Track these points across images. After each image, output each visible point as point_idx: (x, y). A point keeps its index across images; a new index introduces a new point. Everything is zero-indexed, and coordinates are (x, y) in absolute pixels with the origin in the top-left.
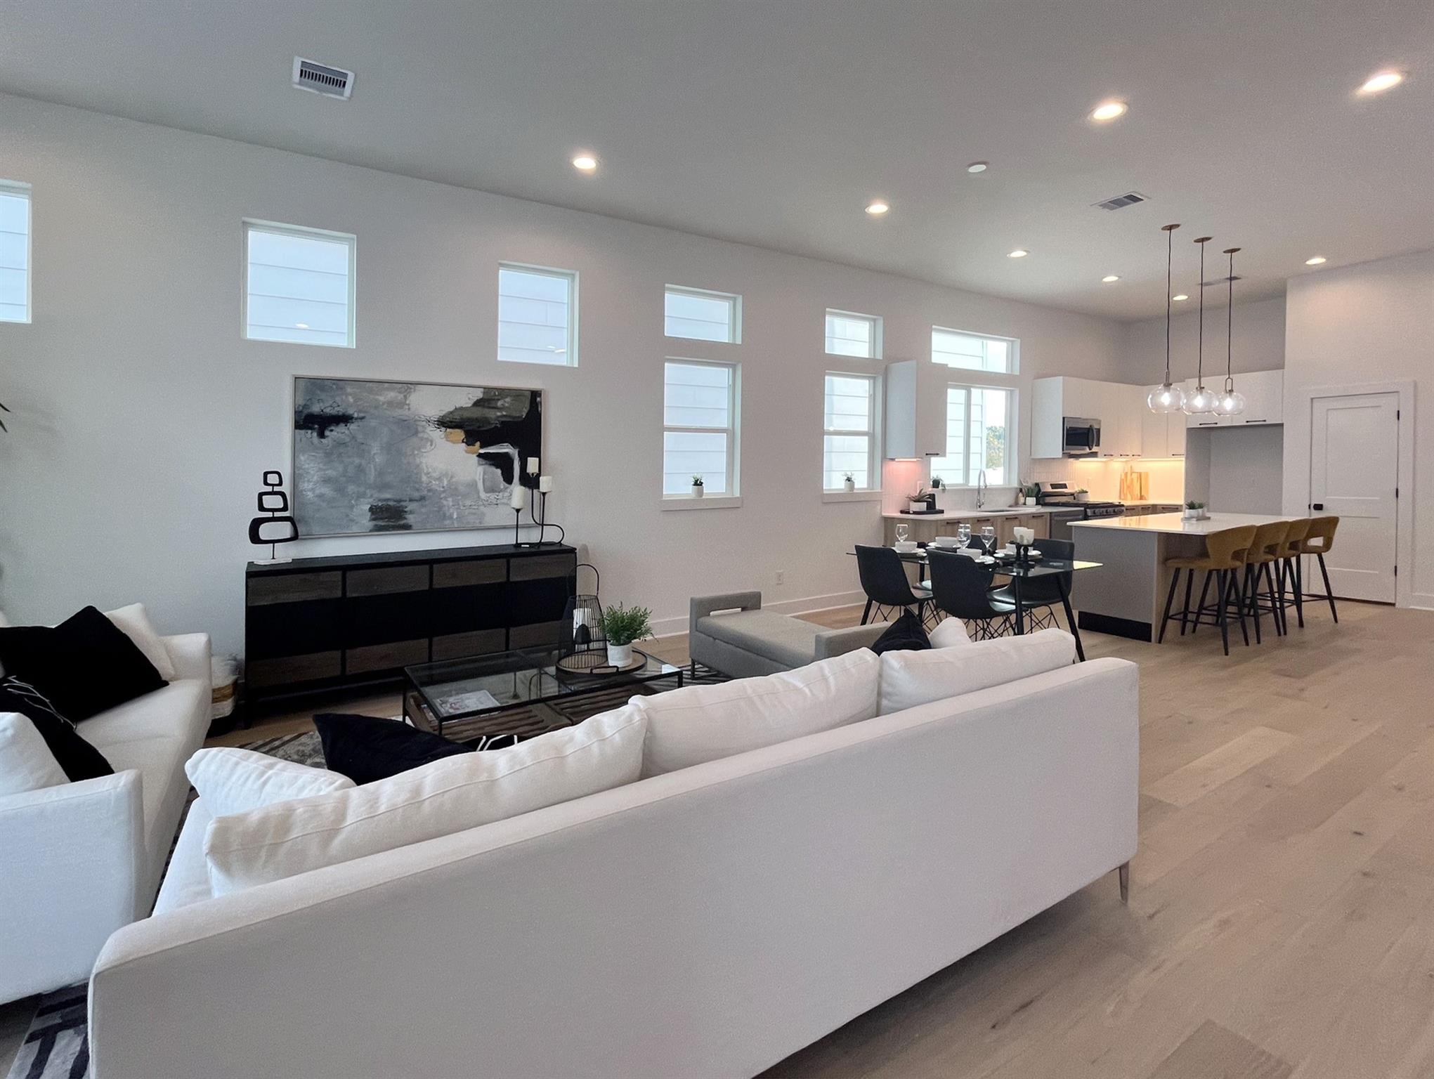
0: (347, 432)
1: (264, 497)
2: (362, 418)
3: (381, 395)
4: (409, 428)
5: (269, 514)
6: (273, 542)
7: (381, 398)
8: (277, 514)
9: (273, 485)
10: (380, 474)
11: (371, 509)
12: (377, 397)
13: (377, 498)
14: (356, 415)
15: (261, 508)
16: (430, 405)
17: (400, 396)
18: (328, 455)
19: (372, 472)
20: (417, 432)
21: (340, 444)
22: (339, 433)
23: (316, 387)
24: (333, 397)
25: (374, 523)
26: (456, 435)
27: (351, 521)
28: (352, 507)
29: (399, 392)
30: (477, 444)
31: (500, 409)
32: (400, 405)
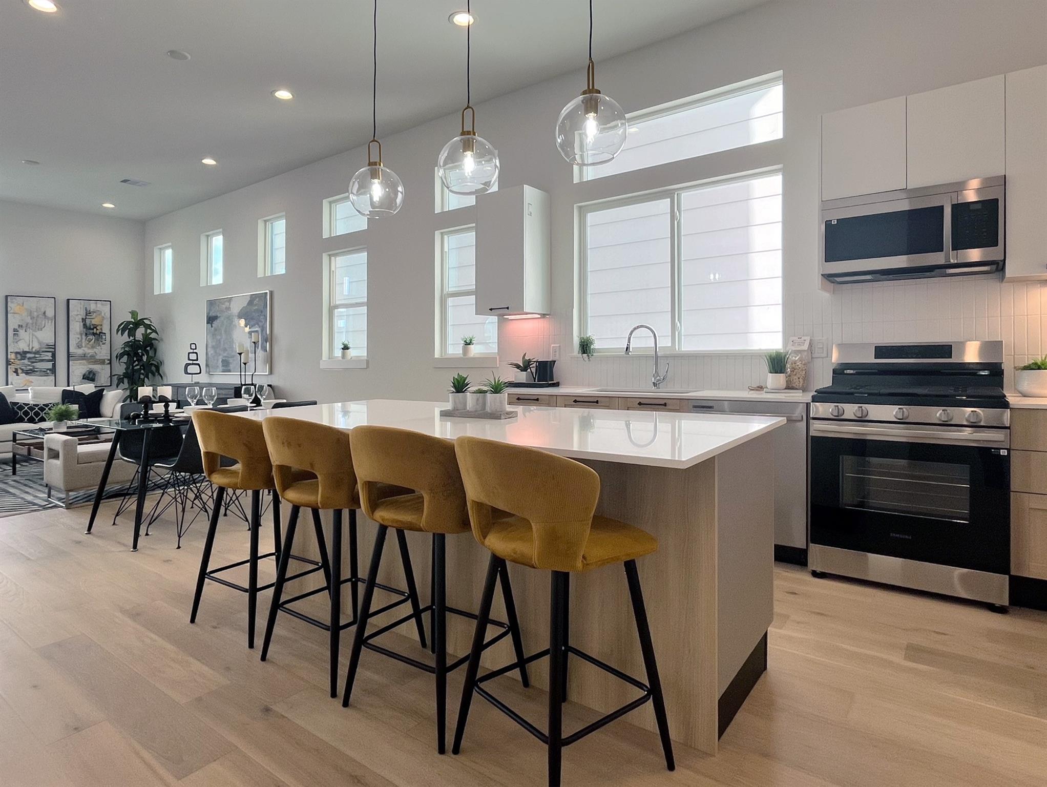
0: (217, 324)
1: (190, 355)
2: (220, 317)
4: (230, 319)
5: (191, 362)
6: (192, 374)
7: (224, 306)
8: (194, 362)
9: (193, 349)
10: (224, 344)
11: (222, 362)
13: (223, 356)
14: (219, 316)
15: (189, 359)
16: (236, 308)
17: (228, 304)
18: (213, 335)
19: (222, 343)
20: (232, 322)
21: (216, 330)
22: (215, 324)
23: (211, 303)
24: (214, 307)
25: (223, 368)
26: (242, 322)
27: (218, 366)
28: (218, 360)
29: (228, 302)
30: (248, 326)
31: (255, 305)
32: (228, 309)
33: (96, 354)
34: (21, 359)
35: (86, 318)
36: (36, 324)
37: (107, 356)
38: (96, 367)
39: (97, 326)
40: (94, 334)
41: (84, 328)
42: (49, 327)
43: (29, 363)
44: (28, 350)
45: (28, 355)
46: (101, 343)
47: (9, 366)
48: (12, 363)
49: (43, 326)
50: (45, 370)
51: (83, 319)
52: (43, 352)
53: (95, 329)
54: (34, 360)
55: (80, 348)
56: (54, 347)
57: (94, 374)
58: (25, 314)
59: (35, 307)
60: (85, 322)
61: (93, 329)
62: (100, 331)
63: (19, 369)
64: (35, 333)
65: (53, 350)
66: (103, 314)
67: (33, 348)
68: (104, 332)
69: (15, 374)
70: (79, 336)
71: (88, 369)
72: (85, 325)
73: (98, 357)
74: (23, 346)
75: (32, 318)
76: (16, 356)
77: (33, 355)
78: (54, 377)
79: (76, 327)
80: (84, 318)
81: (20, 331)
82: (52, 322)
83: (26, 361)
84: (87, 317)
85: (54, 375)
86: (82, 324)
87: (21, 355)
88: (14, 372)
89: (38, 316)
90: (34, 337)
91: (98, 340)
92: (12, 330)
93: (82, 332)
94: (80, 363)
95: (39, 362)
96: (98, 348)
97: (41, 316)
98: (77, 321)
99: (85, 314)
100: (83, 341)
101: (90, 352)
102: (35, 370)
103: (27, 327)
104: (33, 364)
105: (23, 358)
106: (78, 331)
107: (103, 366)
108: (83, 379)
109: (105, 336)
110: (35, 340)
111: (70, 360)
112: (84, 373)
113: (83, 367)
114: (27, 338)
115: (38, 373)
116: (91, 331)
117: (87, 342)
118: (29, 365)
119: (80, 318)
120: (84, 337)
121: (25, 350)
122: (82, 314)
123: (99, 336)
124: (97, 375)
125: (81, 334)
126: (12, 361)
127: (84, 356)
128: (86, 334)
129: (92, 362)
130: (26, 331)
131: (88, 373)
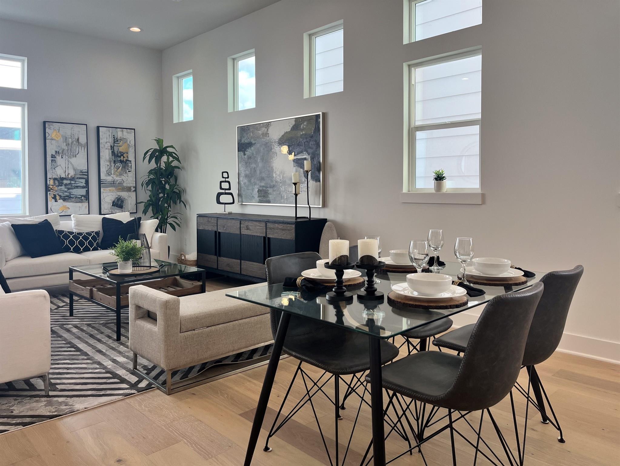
0: (251, 152)
1: (222, 183)
2: (255, 143)
3: (260, 131)
4: (268, 147)
5: (223, 191)
6: (225, 204)
7: (260, 132)
8: (227, 191)
9: (226, 178)
10: (261, 173)
11: (258, 191)
12: (259, 132)
13: (260, 185)
14: (253, 143)
15: (221, 188)
16: (275, 134)
17: (266, 130)
18: (246, 163)
19: (258, 172)
20: (271, 149)
21: (249, 158)
22: (249, 152)
23: (243, 130)
24: (247, 134)
25: (259, 198)
26: (285, 149)
27: (253, 196)
28: (253, 189)
29: (266, 128)
30: (293, 153)
31: (302, 130)
32: (266, 134)
33: (123, 181)
34: (58, 186)
35: (114, 146)
36: (71, 150)
37: (133, 183)
38: (124, 194)
39: (124, 154)
40: (121, 162)
41: (112, 155)
42: (82, 153)
43: (66, 190)
44: (64, 177)
45: (65, 182)
46: (127, 171)
47: (48, 193)
48: (51, 189)
49: (77, 153)
50: (80, 197)
51: (111, 146)
52: (77, 178)
53: (122, 157)
54: (70, 187)
55: (110, 175)
56: (87, 174)
57: (122, 201)
58: (61, 139)
59: (69, 134)
60: (114, 149)
61: (120, 157)
62: (127, 159)
63: (57, 195)
64: (71, 160)
65: (86, 177)
66: (128, 142)
67: (68, 174)
68: (129, 159)
69: (53, 200)
70: (108, 163)
71: (117, 196)
72: (113, 153)
73: (125, 185)
74: (60, 172)
75: (68, 145)
76: (54, 182)
77: (68, 182)
78: (88, 203)
79: (106, 154)
80: (113, 145)
81: (57, 157)
82: (84, 149)
83: (63, 188)
84: (115, 144)
85: (88, 201)
86: (110, 151)
87: (58, 181)
88: (53, 198)
89: (72, 142)
90: (69, 163)
91: (125, 168)
92: (50, 156)
93: (111, 160)
94: (110, 190)
95: (74, 188)
96: (124, 175)
97: (74, 142)
98: (106, 149)
99: (113, 142)
100: (112, 168)
101: (118, 179)
102: (71, 196)
103: (63, 153)
104: (69, 191)
105: (61, 184)
106: (108, 158)
107: (130, 193)
108: (113, 205)
109: (131, 163)
110: (70, 166)
111: (101, 187)
112: (113, 199)
113: (112, 194)
114: (63, 166)
115: (73, 200)
116: (119, 159)
117: (116, 170)
118: (66, 191)
119: (109, 144)
120: (113, 164)
121: (62, 177)
122: (111, 140)
123: (125, 163)
124: (124, 201)
125: (110, 162)
126: (51, 187)
127: (114, 183)
128: (115, 162)
129: (120, 189)
130: (62, 158)
131: (117, 200)
